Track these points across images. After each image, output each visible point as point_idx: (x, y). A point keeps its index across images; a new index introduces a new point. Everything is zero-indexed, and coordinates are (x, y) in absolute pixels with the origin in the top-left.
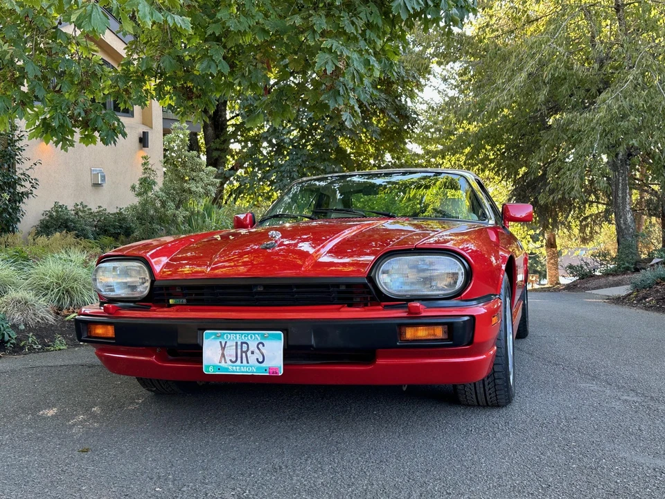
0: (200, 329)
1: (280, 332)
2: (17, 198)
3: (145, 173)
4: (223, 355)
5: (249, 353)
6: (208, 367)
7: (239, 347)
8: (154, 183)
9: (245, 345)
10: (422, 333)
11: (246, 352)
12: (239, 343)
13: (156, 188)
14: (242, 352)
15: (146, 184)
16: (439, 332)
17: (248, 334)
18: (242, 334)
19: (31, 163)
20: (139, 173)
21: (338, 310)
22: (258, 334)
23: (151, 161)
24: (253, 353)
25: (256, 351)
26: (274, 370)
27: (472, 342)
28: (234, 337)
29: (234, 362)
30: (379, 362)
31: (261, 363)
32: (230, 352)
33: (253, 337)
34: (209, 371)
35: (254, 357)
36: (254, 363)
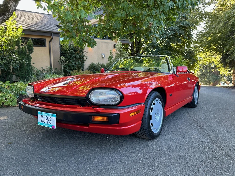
0: (37, 111)
1: (55, 114)
2: (83, 61)
3: (110, 55)
4: (42, 120)
5: (48, 120)
6: (39, 123)
7: (45, 118)
8: (113, 57)
9: (47, 117)
10: (99, 119)
11: (47, 120)
12: (46, 117)
13: (113, 59)
14: (46, 120)
15: (111, 58)
16: (105, 119)
17: (48, 114)
18: (46, 114)
19: (86, 53)
20: (109, 55)
21: (76, 108)
22: (50, 114)
23: (112, 52)
24: (49, 120)
25: (50, 120)
26: (54, 127)
27: (118, 123)
28: (44, 114)
29: (44, 122)
30: (90, 126)
31: (51, 124)
32: (43, 119)
33: (49, 115)
34: (39, 124)
35: (49, 122)
36: (49, 123)
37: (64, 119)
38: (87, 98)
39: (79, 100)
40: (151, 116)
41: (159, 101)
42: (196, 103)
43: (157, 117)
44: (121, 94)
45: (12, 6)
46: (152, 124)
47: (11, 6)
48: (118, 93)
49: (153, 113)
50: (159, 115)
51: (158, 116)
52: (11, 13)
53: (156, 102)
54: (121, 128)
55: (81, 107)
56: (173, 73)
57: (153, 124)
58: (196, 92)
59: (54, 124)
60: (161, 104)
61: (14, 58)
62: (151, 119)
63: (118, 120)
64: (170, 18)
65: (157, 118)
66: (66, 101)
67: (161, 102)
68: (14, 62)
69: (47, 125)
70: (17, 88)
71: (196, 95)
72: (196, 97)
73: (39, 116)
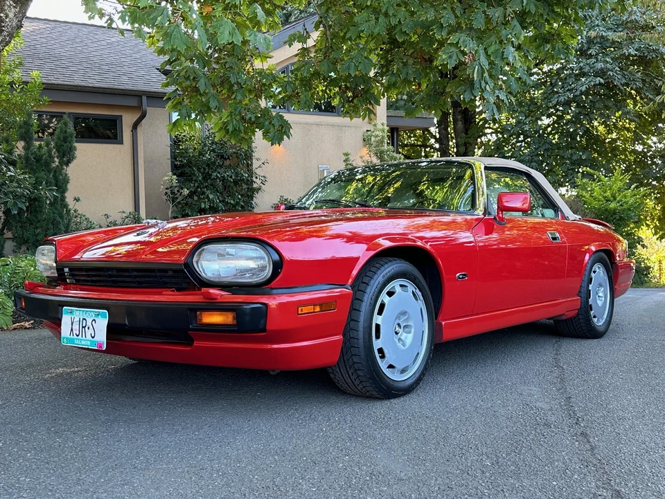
0: (60, 306)
1: (106, 311)
2: (251, 192)
4: (72, 330)
5: (87, 328)
6: (64, 338)
7: (81, 323)
9: (84, 321)
10: (215, 318)
11: (85, 327)
12: (81, 320)
14: (83, 327)
16: (230, 318)
17: (87, 311)
18: (83, 311)
19: (260, 162)
21: (160, 294)
22: (93, 312)
25: (91, 327)
26: (100, 345)
27: (264, 330)
28: (79, 313)
29: (78, 336)
30: (196, 344)
31: (93, 337)
32: (76, 327)
33: (89, 314)
34: (64, 342)
35: (89, 332)
36: (89, 337)
37: (127, 323)
38: (189, 266)
39: (170, 273)
40: (378, 326)
41: (411, 287)
42: (599, 322)
43: (404, 334)
44: (276, 257)
45: (11, 15)
46: (381, 351)
47: (7, 17)
48: (268, 253)
49: (383, 320)
50: (413, 330)
51: (409, 332)
52: (8, 38)
53: (398, 290)
54: (275, 346)
55: (173, 291)
56: (484, 214)
57: (386, 351)
58: (600, 285)
59: (102, 337)
60: (422, 298)
61: (11, 179)
62: (378, 337)
63: (262, 322)
64: (553, 35)
65: (402, 338)
66: (136, 277)
67: (420, 293)
68: (12, 193)
69: (85, 342)
70: (15, 273)
71: (601, 294)
72: (600, 303)
73: (66, 320)
